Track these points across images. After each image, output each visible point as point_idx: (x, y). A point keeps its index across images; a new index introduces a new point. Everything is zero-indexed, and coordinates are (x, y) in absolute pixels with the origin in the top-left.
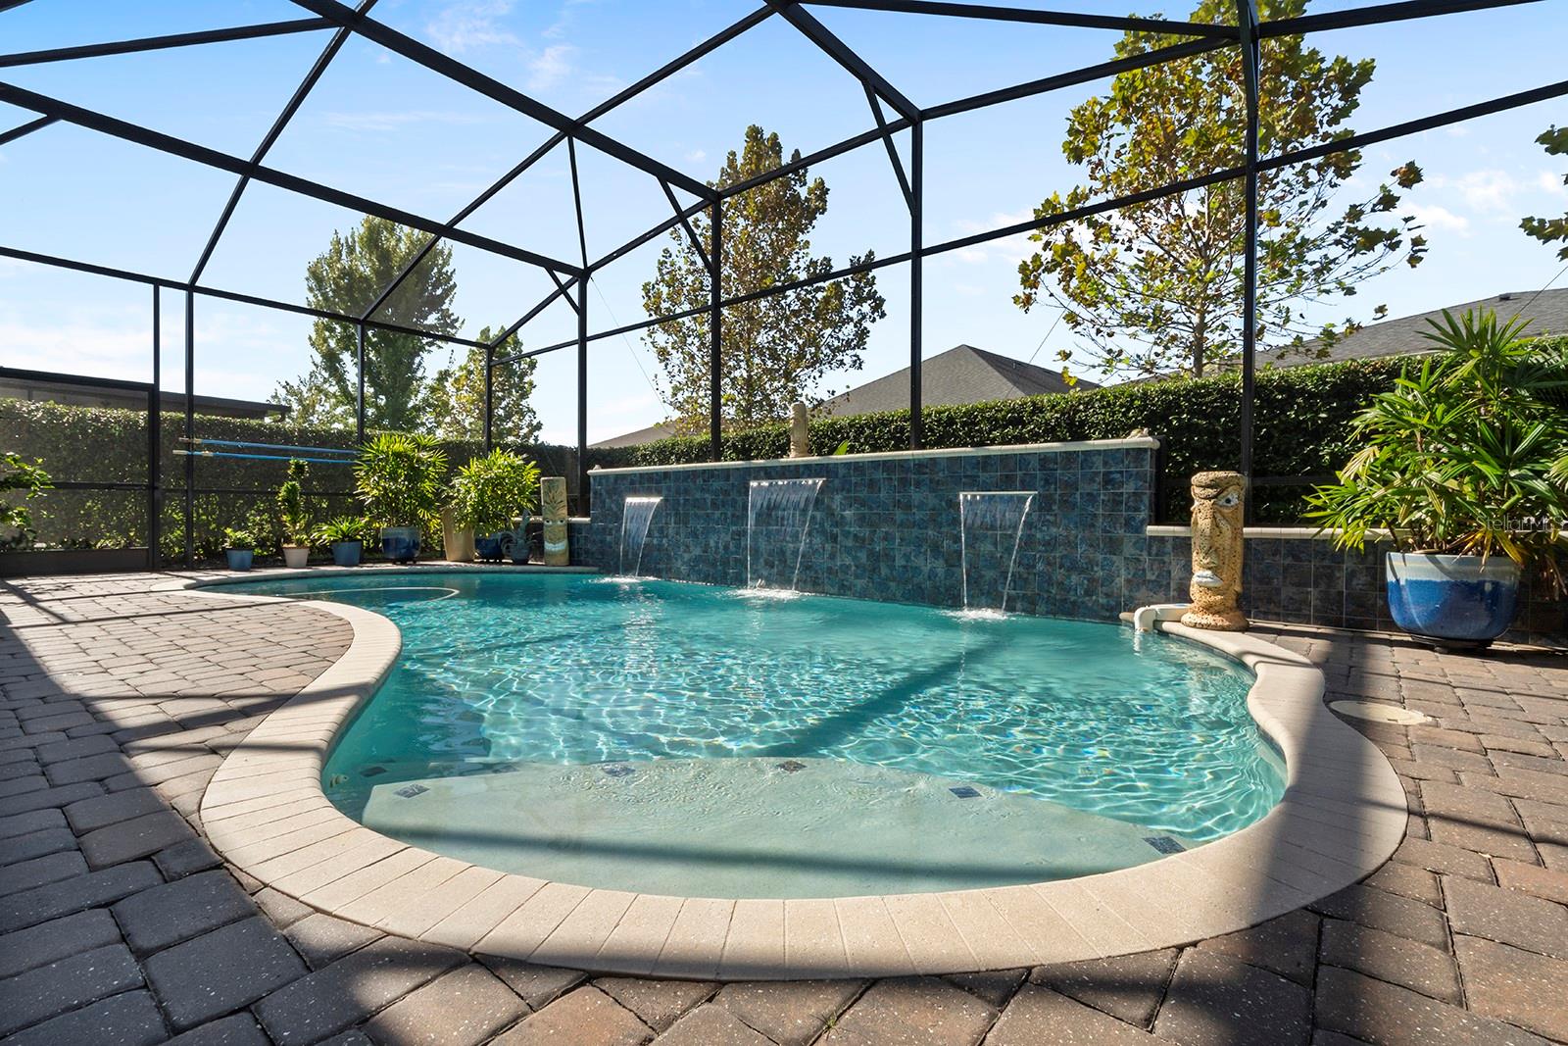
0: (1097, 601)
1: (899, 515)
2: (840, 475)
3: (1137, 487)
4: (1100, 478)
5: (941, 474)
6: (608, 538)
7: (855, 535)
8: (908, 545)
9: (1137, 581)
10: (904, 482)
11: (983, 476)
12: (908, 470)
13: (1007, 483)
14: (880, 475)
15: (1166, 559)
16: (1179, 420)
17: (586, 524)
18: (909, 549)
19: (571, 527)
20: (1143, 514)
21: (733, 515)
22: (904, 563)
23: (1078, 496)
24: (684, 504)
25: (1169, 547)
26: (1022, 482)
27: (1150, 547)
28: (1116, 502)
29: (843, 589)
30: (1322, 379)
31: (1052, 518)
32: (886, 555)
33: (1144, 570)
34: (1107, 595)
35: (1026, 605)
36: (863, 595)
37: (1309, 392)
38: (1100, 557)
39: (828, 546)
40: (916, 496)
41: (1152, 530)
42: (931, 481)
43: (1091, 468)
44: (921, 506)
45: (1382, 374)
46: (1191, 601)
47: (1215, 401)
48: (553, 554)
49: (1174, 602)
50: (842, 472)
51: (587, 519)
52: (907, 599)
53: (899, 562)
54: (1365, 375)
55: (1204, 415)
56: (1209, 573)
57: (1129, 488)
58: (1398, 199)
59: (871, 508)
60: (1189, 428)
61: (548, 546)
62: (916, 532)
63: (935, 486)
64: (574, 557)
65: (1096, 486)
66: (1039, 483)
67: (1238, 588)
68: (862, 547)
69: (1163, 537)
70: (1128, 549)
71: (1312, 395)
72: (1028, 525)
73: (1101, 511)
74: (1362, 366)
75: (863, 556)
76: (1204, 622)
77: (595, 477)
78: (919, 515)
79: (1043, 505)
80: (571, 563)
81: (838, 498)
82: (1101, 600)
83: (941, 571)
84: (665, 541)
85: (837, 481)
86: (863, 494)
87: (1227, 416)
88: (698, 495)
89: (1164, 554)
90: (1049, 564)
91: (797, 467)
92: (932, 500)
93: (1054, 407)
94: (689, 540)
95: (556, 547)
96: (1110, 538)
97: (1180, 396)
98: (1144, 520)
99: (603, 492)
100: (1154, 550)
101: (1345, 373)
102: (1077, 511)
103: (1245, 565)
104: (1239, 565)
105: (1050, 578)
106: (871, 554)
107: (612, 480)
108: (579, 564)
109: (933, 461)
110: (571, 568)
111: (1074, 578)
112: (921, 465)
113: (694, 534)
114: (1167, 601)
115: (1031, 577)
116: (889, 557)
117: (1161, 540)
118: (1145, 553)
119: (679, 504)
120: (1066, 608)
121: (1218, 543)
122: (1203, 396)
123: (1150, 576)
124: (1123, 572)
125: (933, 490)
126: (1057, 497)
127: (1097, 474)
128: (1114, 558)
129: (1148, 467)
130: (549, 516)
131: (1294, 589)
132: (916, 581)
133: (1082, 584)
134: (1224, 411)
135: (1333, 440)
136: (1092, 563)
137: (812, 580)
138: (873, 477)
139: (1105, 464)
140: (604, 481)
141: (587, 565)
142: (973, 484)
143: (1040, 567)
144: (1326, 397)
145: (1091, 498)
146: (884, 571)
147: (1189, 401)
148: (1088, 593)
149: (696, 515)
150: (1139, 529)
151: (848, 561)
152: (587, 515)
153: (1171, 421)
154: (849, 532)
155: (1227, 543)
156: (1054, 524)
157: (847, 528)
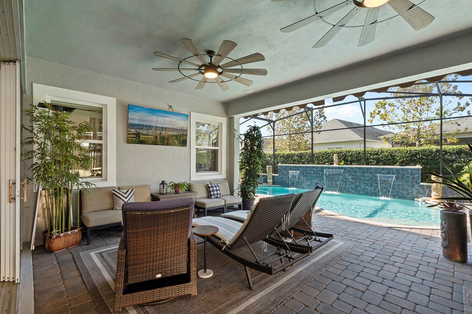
0: (409, 196)
1: (362, 178)
2: (347, 169)
3: (418, 176)
4: (410, 174)
5: (373, 171)
6: (284, 179)
7: (351, 182)
8: (365, 184)
9: (419, 193)
10: (364, 172)
11: (383, 172)
12: (364, 169)
13: (389, 173)
14: (357, 170)
15: (425, 189)
16: (419, 156)
17: (277, 176)
18: (365, 185)
19: (273, 176)
20: (420, 180)
21: (319, 176)
22: (363, 187)
23: (405, 177)
24: (305, 173)
25: (425, 187)
26: (392, 173)
27: (421, 187)
28: (414, 178)
29: (348, 192)
30: (454, 150)
31: (399, 181)
32: (359, 186)
33: (420, 191)
34: (412, 195)
35: (393, 196)
36: (353, 193)
37: (451, 152)
38: (410, 188)
39: (344, 184)
40: (367, 175)
41: (422, 184)
42: (370, 172)
43: (408, 171)
44: (368, 177)
45: (467, 150)
46: (432, 197)
47: (428, 153)
48: (269, 182)
49: (427, 197)
50: (348, 169)
51: (278, 175)
52: (365, 195)
53: (362, 187)
54: (463, 150)
55: (425, 156)
56: (436, 193)
57: (416, 176)
58: (470, 104)
59: (355, 176)
60: (422, 158)
61: (269, 181)
62: (366, 182)
63: (371, 173)
64: (274, 183)
65: (409, 175)
66: (396, 174)
67: (441, 195)
68: (353, 184)
69: (424, 185)
70: (416, 187)
71: (451, 153)
72: (394, 182)
73: (410, 180)
74: (463, 148)
75: (353, 186)
76: (435, 201)
77: (280, 166)
78: (367, 178)
79: (397, 178)
80: (273, 184)
81: (347, 174)
82: (410, 196)
83: (373, 190)
84: (300, 180)
85: (346, 171)
86: (354, 173)
87: (431, 156)
88: (309, 171)
89: (424, 188)
90: (398, 189)
91: (336, 167)
92: (370, 175)
93: (387, 152)
94: (307, 181)
95: (270, 181)
96: (412, 185)
97: (419, 151)
98: (420, 182)
99: (282, 170)
100: (422, 187)
101: (459, 149)
102: (405, 179)
103: (442, 191)
104: (441, 191)
105: (399, 192)
106: (355, 185)
107: (285, 167)
108: (275, 184)
109: (371, 168)
110: (273, 185)
111: (404, 192)
112: (367, 169)
113: (309, 179)
114: (425, 197)
115: (394, 191)
116: (360, 186)
117: (424, 186)
118: (420, 188)
119: (304, 173)
120: (402, 197)
121: (437, 187)
122: (425, 152)
123: (421, 192)
124: (415, 191)
125: (370, 174)
126: (400, 177)
127: (409, 173)
128: (413, 188)
129: (420, 172)
130: (269, 174)
131: (451, 195)
132: (366, 191)
133: (406, 193)
134: (430, 155)
135: (456, 162)
136: (408, 189)
137: (341, 191)
138: (356, 170)
139: (411, 171)
140: (282, 167)
141: (277, 185)
142: (380, 173)
143: (396, 189)
144: (455, 154)
145: (408, 177)
146: (359, 189)
147: (421, 152)
148: (407, 195)
149: (309, 175)
150: (418, 183)
151: (350, 186)
152: (278, 174)
153: (417, 157)
154: (350, 181)
155: (439, 188)
156: (400, 181)
157: (349, 180)
